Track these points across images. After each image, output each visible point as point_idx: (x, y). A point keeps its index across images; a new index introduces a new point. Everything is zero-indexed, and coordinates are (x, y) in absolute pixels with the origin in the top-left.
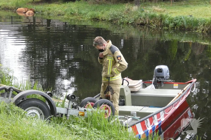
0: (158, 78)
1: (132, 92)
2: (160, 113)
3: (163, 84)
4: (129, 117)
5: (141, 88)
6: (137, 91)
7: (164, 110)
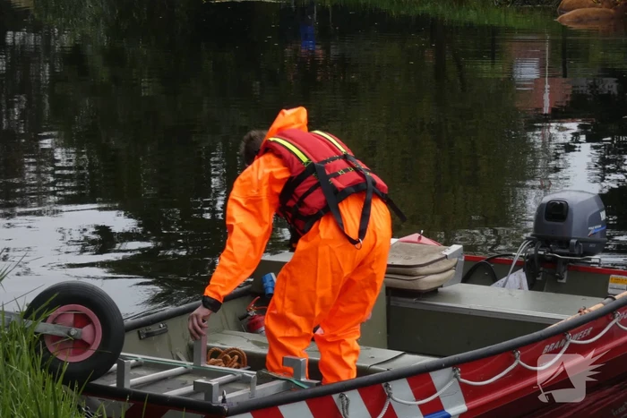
2: (433, 375)
3: (566, 274)
4: (275, 379)
5: (451, 281)
6: (434, 292)
7: (453, 364)
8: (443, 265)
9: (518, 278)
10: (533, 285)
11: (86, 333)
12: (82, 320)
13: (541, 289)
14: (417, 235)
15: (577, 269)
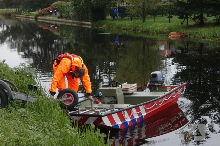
0: (153, 82)
1: (124, 94)
2: (140, 107)
3: (157, 88)
4: (109, 110)
5: (135, 91)
6: (132, 94)
7: (143, 105)
8: (133, 88)
9: (148, 90)
10: (151, 91)
11: (70, 98)
12: (69, 96)
13: (153, 91)
14: (125, 83)
15: (160, 87)
